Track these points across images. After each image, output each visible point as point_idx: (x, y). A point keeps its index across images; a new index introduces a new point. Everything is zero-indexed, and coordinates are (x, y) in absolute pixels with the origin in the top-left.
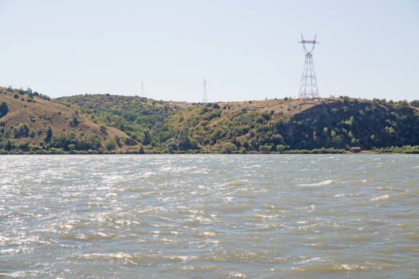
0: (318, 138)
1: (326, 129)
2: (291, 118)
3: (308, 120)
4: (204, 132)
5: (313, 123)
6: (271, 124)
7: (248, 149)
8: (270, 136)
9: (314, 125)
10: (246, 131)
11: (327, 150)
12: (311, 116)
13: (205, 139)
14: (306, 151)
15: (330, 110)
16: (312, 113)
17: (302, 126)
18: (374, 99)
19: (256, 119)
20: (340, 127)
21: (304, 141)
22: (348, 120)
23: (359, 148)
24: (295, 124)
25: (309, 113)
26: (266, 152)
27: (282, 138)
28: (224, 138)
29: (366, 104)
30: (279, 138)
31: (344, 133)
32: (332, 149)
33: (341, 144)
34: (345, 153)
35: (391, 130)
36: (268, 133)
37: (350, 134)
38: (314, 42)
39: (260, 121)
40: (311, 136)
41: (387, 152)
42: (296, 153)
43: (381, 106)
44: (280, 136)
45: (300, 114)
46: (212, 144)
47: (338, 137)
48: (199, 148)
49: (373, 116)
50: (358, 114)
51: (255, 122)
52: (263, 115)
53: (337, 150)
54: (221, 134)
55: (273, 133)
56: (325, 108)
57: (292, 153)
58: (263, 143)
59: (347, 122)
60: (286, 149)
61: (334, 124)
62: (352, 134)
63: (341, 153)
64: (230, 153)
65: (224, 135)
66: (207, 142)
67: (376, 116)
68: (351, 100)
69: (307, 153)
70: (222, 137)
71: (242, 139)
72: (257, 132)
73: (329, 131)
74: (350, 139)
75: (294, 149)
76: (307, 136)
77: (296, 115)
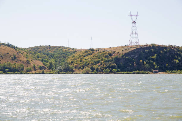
0: (137, 66)
1: (141, 61)
2: (123, 55)
3: (132, 56)
4: (80, 62)
5: (135, 58)
6: (111, 58)
7: (98, 71)
8: (110, 64)
9: (135, 59)
10: (98, 62)
11: (140, 72)
12: (134, 54)
13: (79, 66)
14: (128, 72)
15: (144, 51)
16: (134, 52)
17: (129, 59)
18: (169, 45)
19: (105, 55)
20: (149, 60)
21: (129, 67)
22: (154, 56)
23: (157, 71)
24: (125, 58)
25: (133, 52)
26: (107, 73)
27: (117, 65)
28: (88, 66)
29: (165, 47)
30: (115, 65)
31: (151, 63)
32: (143, 71)
33: (149, 69)
34: (150, 73)
35: (177, 61)
36: (109, 63)
37: (154, 63)
38: (137, 16)
39: (107, 57)
40: (133, 65)
41: (173, 73)
42: (123, 73)
43: (173, 48)
44: (115, 64)
45: (128, 53)
46: (82, 69)
47: (147, 65)
48: (74, 71)
49: (168, 54)
50: (160, 53)
51: (104, 57)
52: (109, 54)
53: (145, 72)
54: (87, 64)
55: (112, 63)
56: (142, 50)
57: (121, 73)
58: (106, 68)
59: (153, 57)
60: (118, 71)
61: (146, 58)
62: (156, 63)
63: (147, 73)
64: (88, 73)
65: (88, 64)
66: (80, 68)
67: (169, 54)
68: (156, 46)
69: (129, 73)
70: (87, 65)
71: (96, 66)
72: (104, 62)
73: (143, 61)
74: (154, 66)
75: (122, 71)
76: (131, 64)
77: (126, 53)
